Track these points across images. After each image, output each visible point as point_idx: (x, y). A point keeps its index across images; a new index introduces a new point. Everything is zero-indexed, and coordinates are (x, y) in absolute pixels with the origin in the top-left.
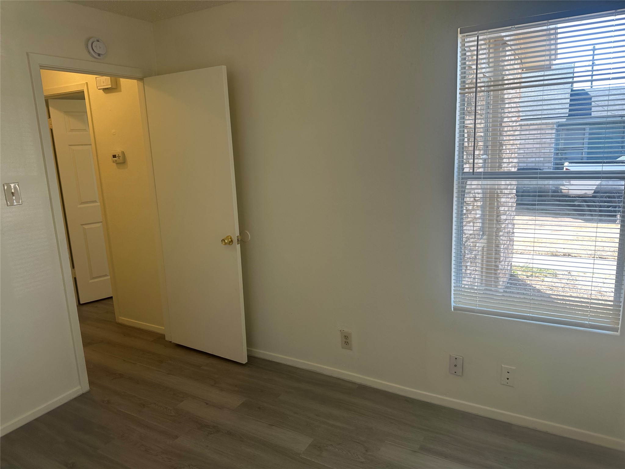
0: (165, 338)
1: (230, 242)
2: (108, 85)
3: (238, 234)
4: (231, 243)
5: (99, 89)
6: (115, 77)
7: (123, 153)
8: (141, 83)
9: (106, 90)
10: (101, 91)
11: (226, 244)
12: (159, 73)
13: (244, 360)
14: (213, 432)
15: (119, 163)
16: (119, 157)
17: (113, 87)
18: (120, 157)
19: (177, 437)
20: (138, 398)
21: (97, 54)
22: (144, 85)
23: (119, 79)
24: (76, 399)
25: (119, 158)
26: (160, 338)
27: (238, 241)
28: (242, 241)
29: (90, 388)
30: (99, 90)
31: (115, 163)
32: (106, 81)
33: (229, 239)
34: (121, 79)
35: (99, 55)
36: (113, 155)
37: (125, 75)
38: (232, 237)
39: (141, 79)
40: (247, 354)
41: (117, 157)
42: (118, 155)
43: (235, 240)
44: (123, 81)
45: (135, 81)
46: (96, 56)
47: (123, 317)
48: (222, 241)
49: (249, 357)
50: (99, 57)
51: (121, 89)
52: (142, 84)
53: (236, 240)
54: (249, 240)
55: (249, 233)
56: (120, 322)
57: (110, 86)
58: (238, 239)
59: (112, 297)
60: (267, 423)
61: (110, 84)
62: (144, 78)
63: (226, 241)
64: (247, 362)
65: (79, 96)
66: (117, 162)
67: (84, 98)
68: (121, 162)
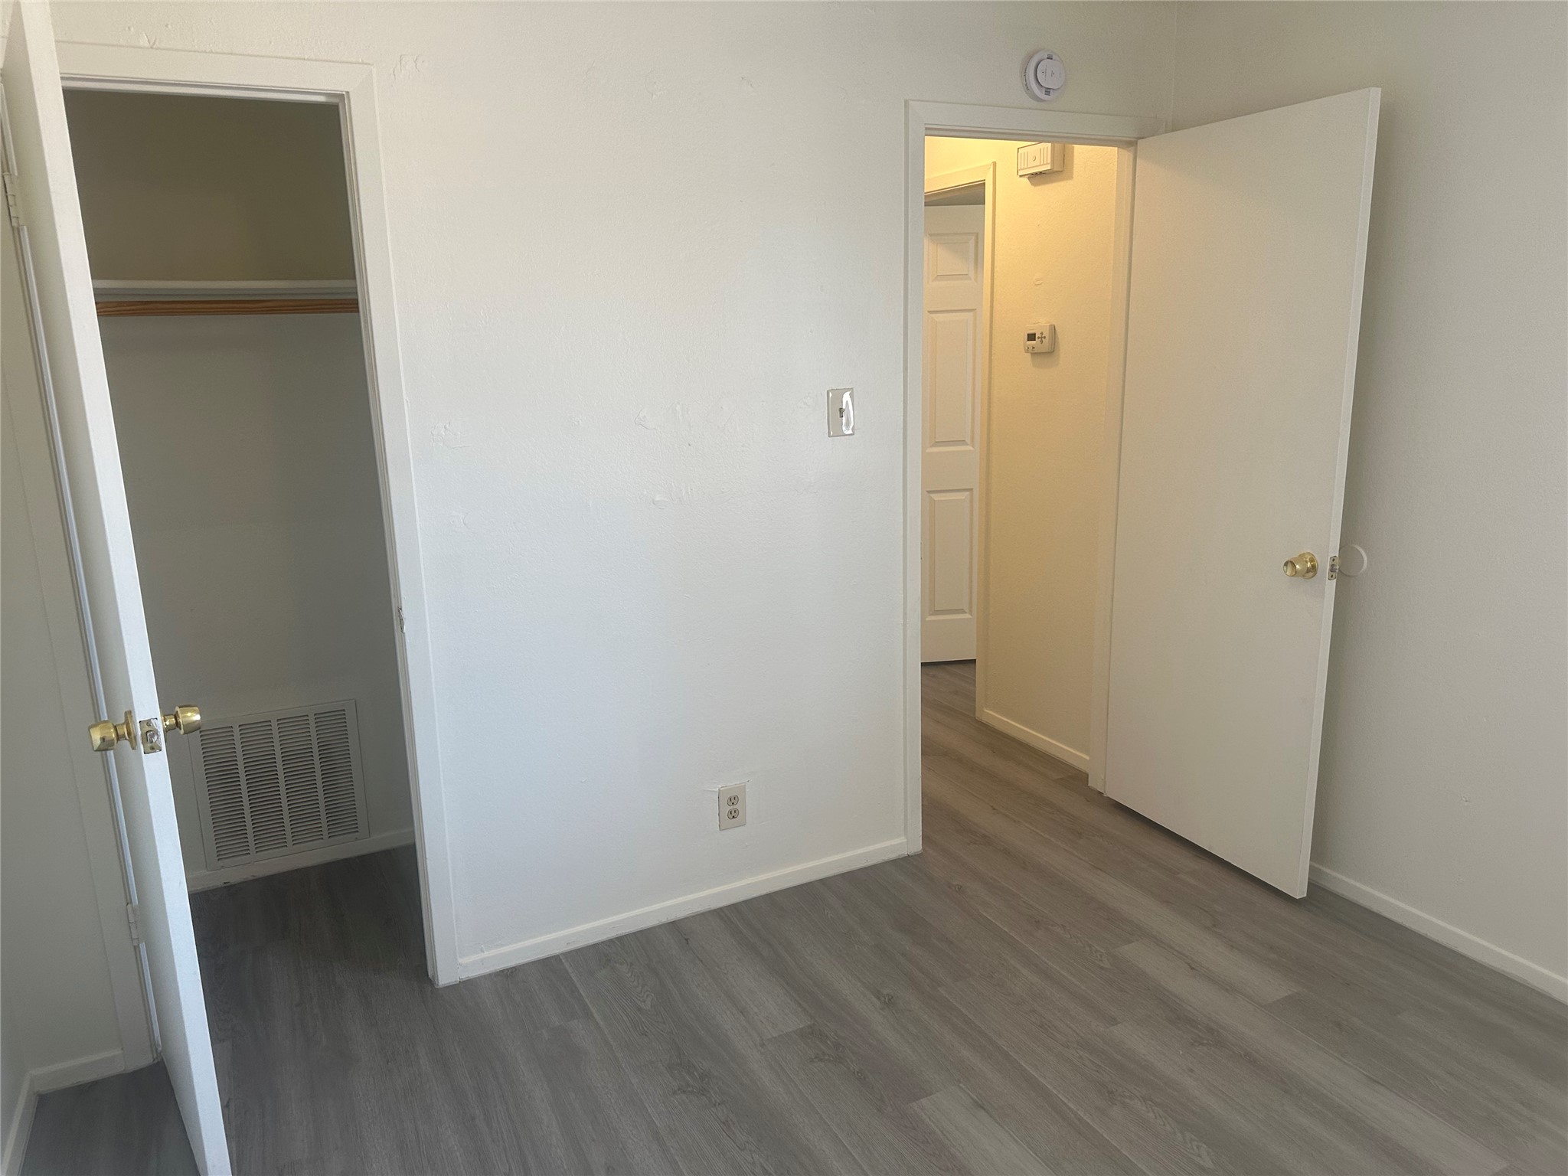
0: (1088, 781)
1: (1308, 570)
2: (1044, 164)
3: (1334, 550)
4: (1311, 574)
5: (1020, 176)
6: (1063, 142)
7: (1053, 329)
8: (1127, 155)
9: (1037, 178)
10: (1025, 180)
11: (1296, 573)
12: (1175, 127)
13: (1299, 891)
14: (1205, 1042)
15: (1040, 353)
16: (1042, 338)
17: (1055, 169)
18: (1045, 338)
19: (1113, 1021)
20: (1024, 902)
21: (1044, 90)
22: (1135, 159)
23: (1070, 145)
24: (894, 862)
25: (1042, 342)
26: (1075, 779)
27: (1332, 570)
28: (1344, 571)
29: (923, 849)
30: (1021, 178)
31: (1029, 354)
32: (1039, 155)
33: (1307, 562)
34: (1076, 147)
35: (1048, 91)
36: (1028, 335)
37: (1087, 136)
38: (1317, 557)
39: (1130, 144)
40: (1309, 879)
41: (1039, 338)
42: (1042, 333)
43: (1324, 566)
44: (1080, 152)
45: (1113, 151)
46: (1041, 94)
47: (991, 710)
48: (1286, 564)
49: (1312, 886)
50: (1046, 97)
51: (1072, 174)
52: (1132, 156)
53: (1328, 567)
54: (1361, 571)
55: (1366, 552)
56: (985, 719)
57: (1048, 167)
58: (1332, 566)
59: (974, 661)
60: (1361, 1070)
61: (1049, 161)
62: (1140, 141)
63: (1297, 566)
64: (1305, 895)
65: (972, 195)
66: (1036, 351)
67: (982, 201)
68: (1047, 350)
